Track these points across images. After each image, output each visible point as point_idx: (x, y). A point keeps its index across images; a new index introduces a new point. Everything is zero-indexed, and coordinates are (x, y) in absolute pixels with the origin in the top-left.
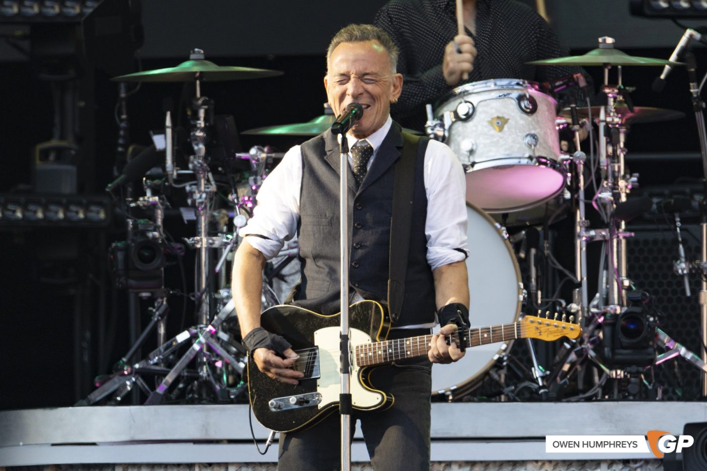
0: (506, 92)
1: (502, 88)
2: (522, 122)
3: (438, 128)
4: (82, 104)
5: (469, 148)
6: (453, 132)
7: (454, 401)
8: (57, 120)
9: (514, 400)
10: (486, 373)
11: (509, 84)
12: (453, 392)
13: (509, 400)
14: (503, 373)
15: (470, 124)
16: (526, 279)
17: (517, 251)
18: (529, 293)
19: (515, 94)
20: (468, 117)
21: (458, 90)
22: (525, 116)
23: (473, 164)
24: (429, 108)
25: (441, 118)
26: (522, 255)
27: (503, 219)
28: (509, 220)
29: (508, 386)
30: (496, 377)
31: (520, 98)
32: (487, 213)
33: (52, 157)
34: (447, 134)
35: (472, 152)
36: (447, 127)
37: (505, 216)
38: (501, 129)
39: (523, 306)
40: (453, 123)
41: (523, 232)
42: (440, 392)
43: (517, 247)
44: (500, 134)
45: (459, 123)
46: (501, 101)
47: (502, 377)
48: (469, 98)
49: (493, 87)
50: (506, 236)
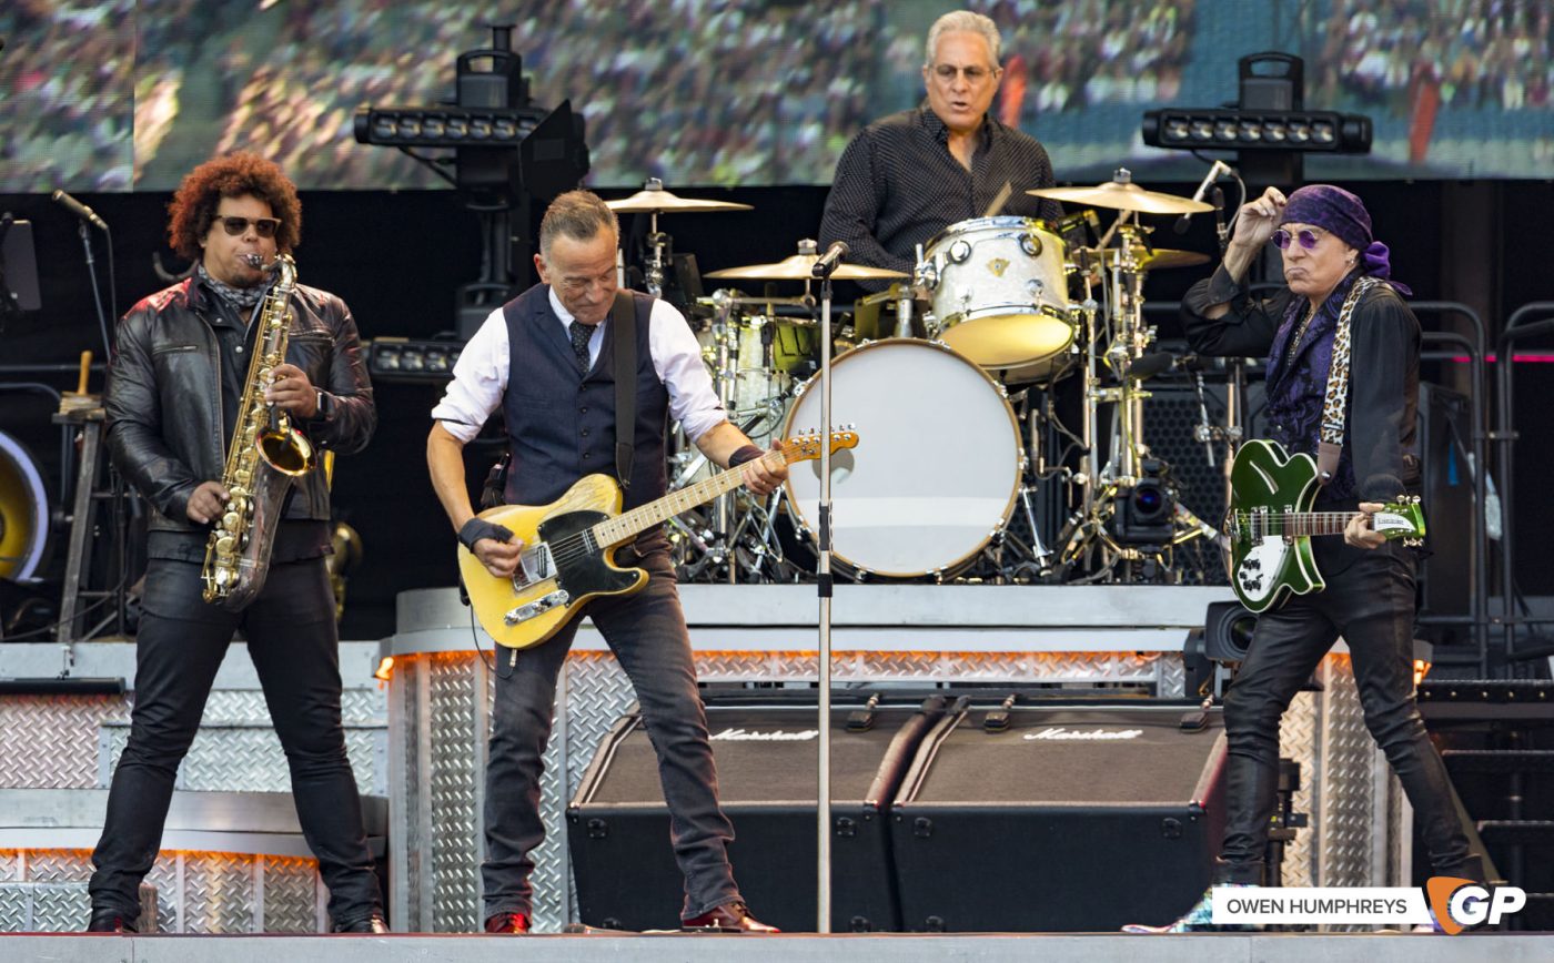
0: (1006, 232)
1: (1002, 226)
2: (1024, 266)
3: (929, 271)
4: (515, 239)
5: (964, 294)
6: (946, 276)
7: (943, 583)
8: (486, 256)
9: (1013, 583)
10: (981, 552)
11: (1010, 223)
12: (943, 572)
13: (1006, 583)
14: (999, 551)
15: (965, 267)
16: (1027, 444)
17: (1017, 412)
18: (1031, 462)
19: (1017, 234)
20: (964, 259)
21: (952, 228)
22: (1028, 258)
23: (968, 312)
24: (919, 248)
25: (933, 260)
26: (1023, 417)
27: (1002, 375)
28: (1007, 377)
29: (1004, 567)
30: (991, 556)
31: (1023, 239)
32: (983, 369)
33: (480, 299)
34: (939, 279)
35: (967, 298)
36: (939, 271)
37: (1003, 373)
38: (1000, 273)
39: (1024, 475)
40: (946, 266)
41: (1024, 392)
42: (929, 572)
43: (1017, 407)
44: (1000, 279)
45: (953, 266)
46: (1000, 242)
47: (997, 555)
48: (965, 238)
49: (991, 226)
50: (1005, 395)
